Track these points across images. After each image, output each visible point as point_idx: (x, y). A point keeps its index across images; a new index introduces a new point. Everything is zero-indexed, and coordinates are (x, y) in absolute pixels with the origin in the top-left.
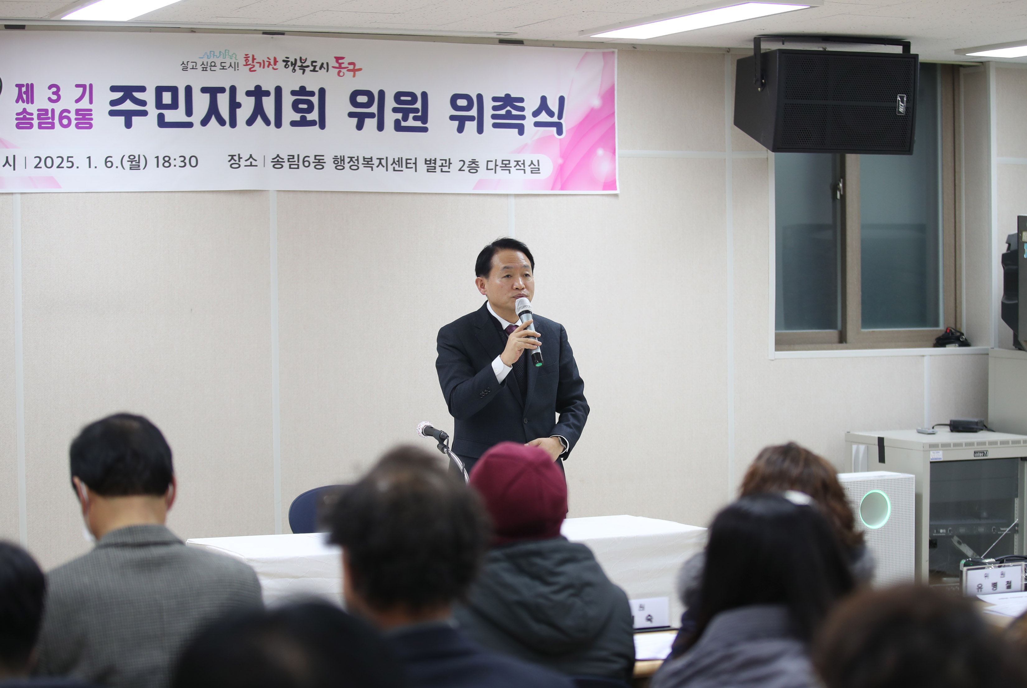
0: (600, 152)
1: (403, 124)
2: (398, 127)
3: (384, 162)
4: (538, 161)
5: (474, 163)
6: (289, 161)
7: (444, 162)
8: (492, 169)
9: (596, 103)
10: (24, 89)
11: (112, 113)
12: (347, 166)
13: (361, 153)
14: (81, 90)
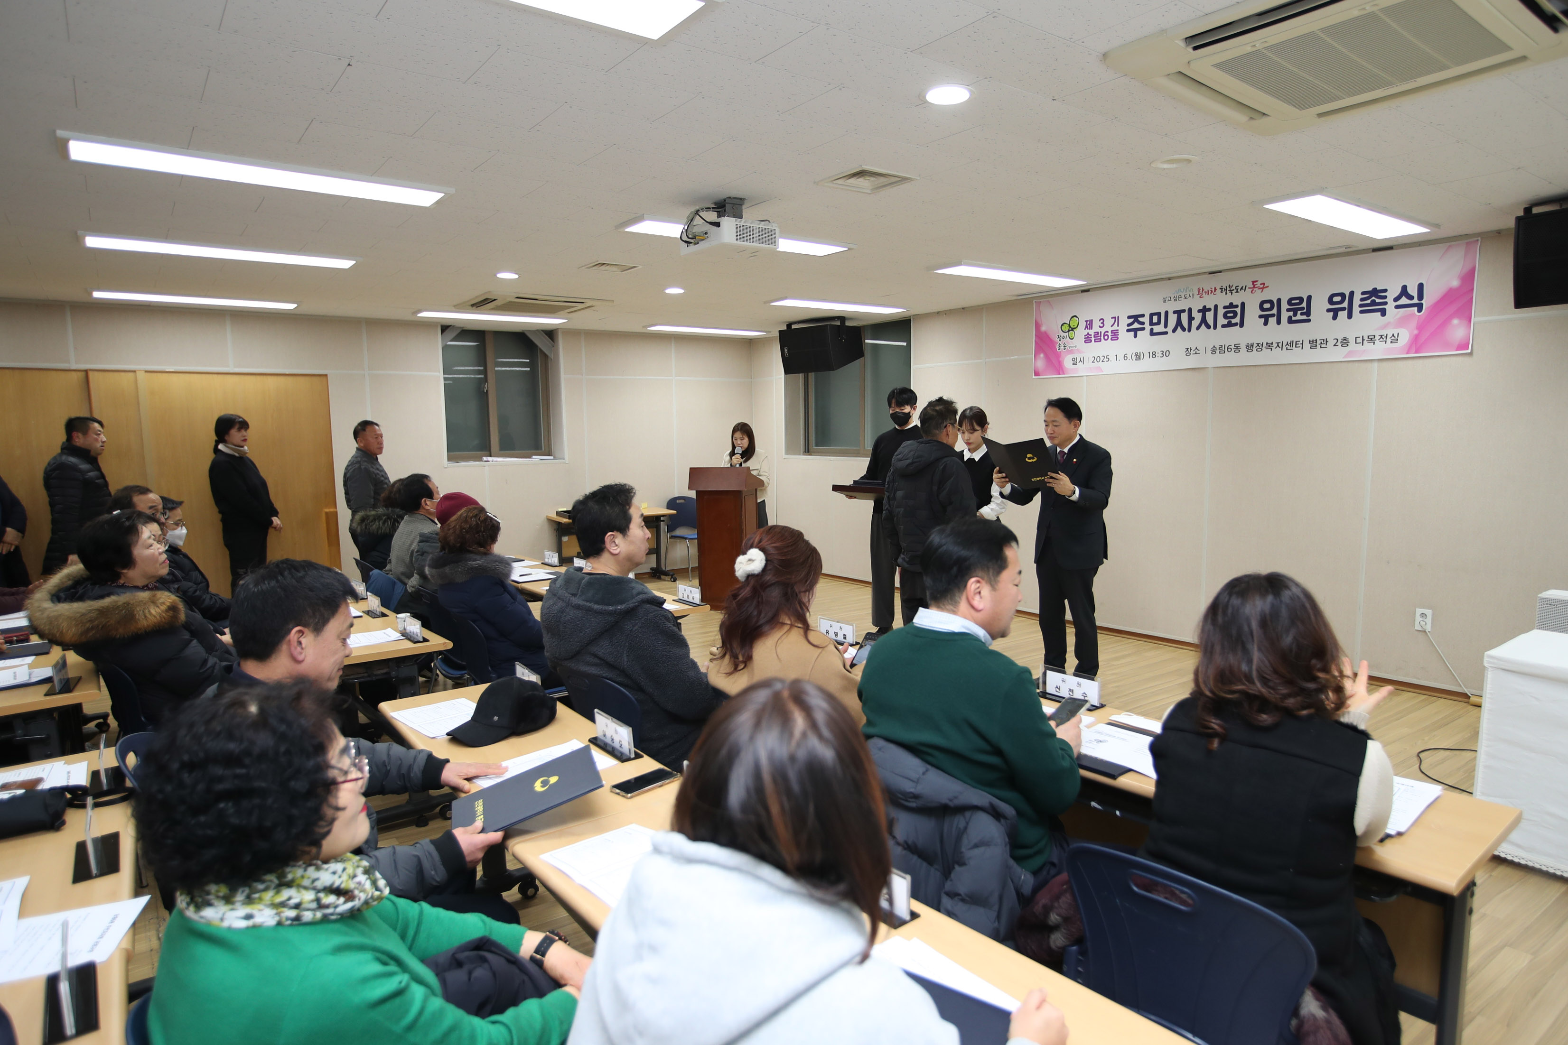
0: (1456, 321)
1: (1294, 318)
2: (1290, 321)
3: (1280, 345)
4: (1398, 334)
5: (1345, 340)
6: (1219, 349)
7: (1322, 341)
8: (1360, 343)
9: (1455, 283)
10: (1088, 323)
11: (1128, 331)
12: (1254, 349)
13: (1265, 340)
14: (1114, 319)
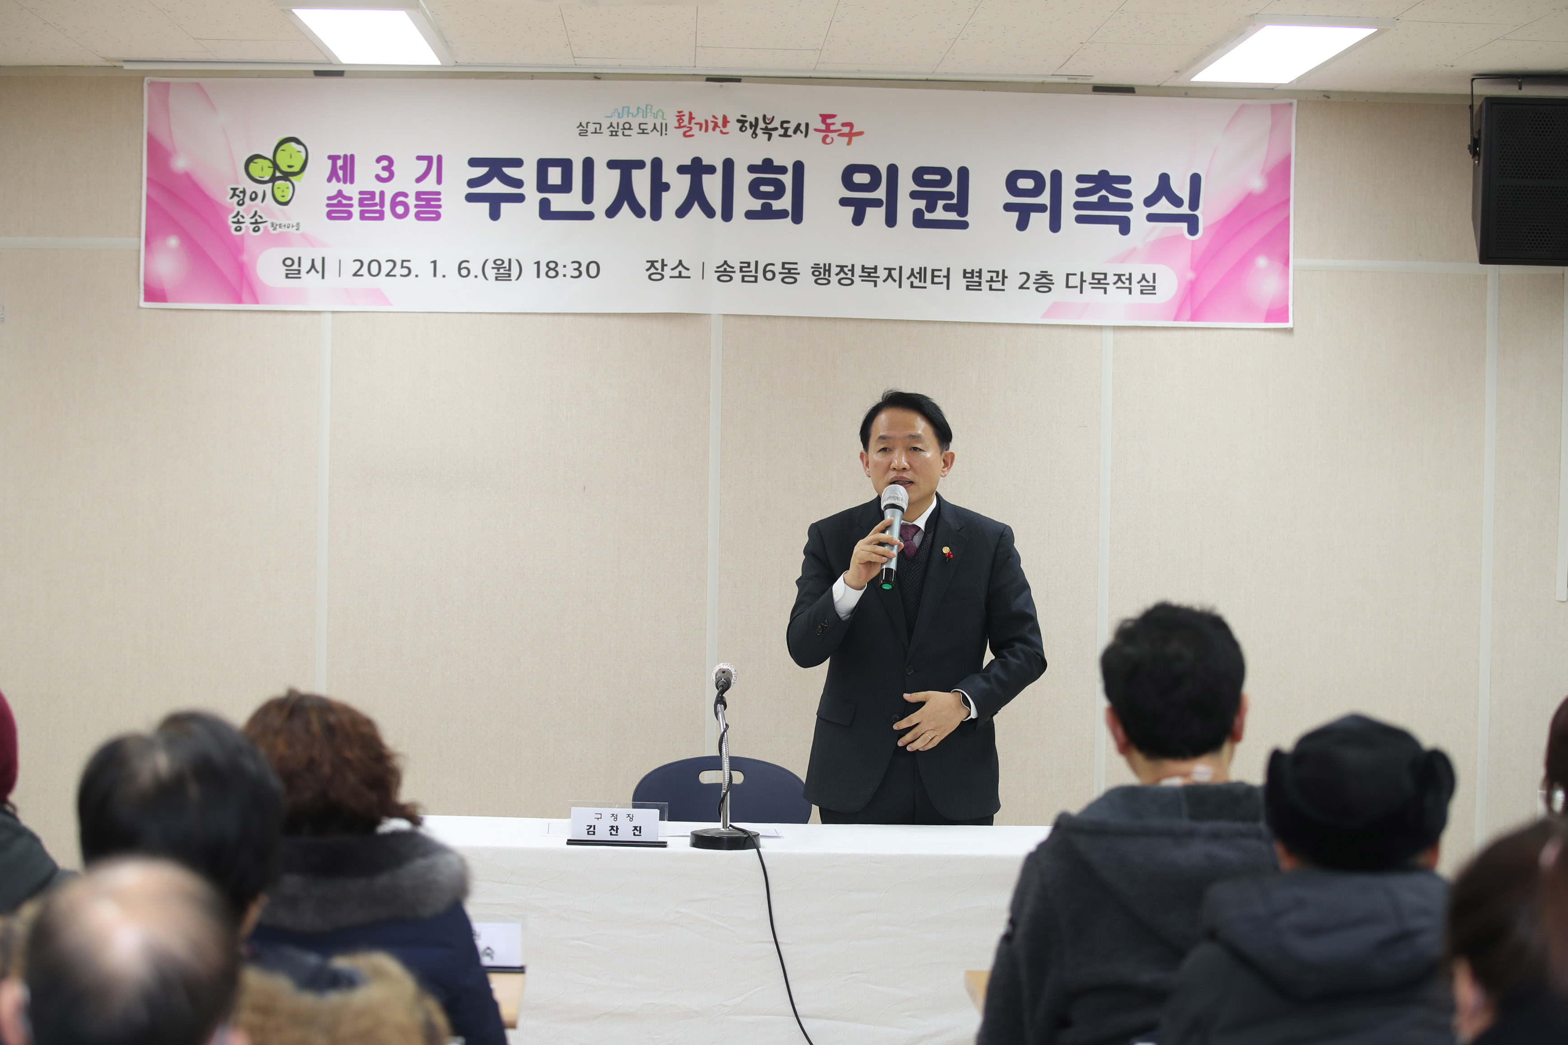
0: (1262, 262)
1: (928, 216)
2: (919, 220)
3: (896, 274)
4: (1154, 275)
5: (1044, 277)
6: (741, 271)
7: (994, 275)
8: (1076, 287)
9: (1257, 184)
10: (340, 163)
11: (470, 198)
12: (834, 279)
13: (859, 259)
14: (425, 163)
